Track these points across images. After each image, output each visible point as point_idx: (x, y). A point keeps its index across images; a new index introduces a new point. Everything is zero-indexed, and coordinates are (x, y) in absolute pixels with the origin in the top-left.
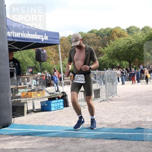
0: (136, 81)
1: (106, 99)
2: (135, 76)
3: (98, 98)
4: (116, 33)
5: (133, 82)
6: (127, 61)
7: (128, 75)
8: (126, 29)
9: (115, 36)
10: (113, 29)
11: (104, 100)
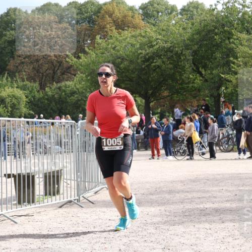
0: (163, 152)
1: (77, 198)
2: (158, 136)
3: (54, 195)
4: (111, 16)
5: (153, 152)
6: (141, 96)
7: (142, 133)
8: (140, 8)
9: (108, 26)
10: (105, 4)
11: (70, 202)
